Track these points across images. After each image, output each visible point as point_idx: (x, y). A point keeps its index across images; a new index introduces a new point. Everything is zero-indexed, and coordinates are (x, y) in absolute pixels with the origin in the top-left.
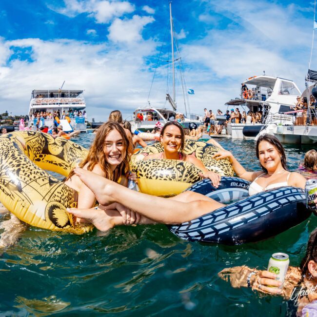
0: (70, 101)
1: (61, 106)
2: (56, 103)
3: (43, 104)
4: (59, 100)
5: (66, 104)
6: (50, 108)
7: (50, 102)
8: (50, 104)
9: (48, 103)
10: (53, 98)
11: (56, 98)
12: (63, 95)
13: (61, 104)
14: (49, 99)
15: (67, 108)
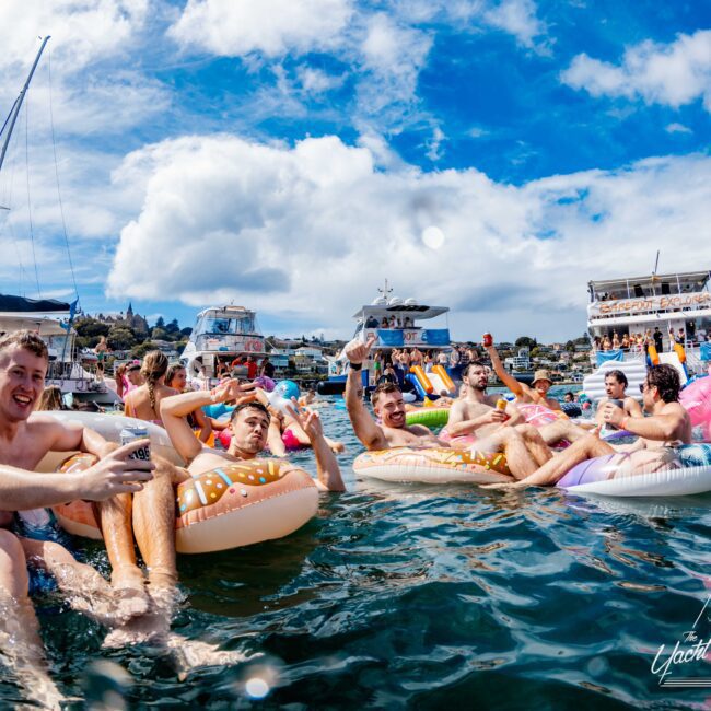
0: (683, 301)
1: (664, 316)
2: (648, 310)
3: (617, 316)
4: (656, 301)
5: (676, 310)
6: (637, 325)
7: (635, 309)
8: (634, 315)
9: (630, 311)
10: (642, 299)
11: (649, 299)
12: (665, 289)
13: (662, 311)
14: (630, 301)
15: (678, 321)
